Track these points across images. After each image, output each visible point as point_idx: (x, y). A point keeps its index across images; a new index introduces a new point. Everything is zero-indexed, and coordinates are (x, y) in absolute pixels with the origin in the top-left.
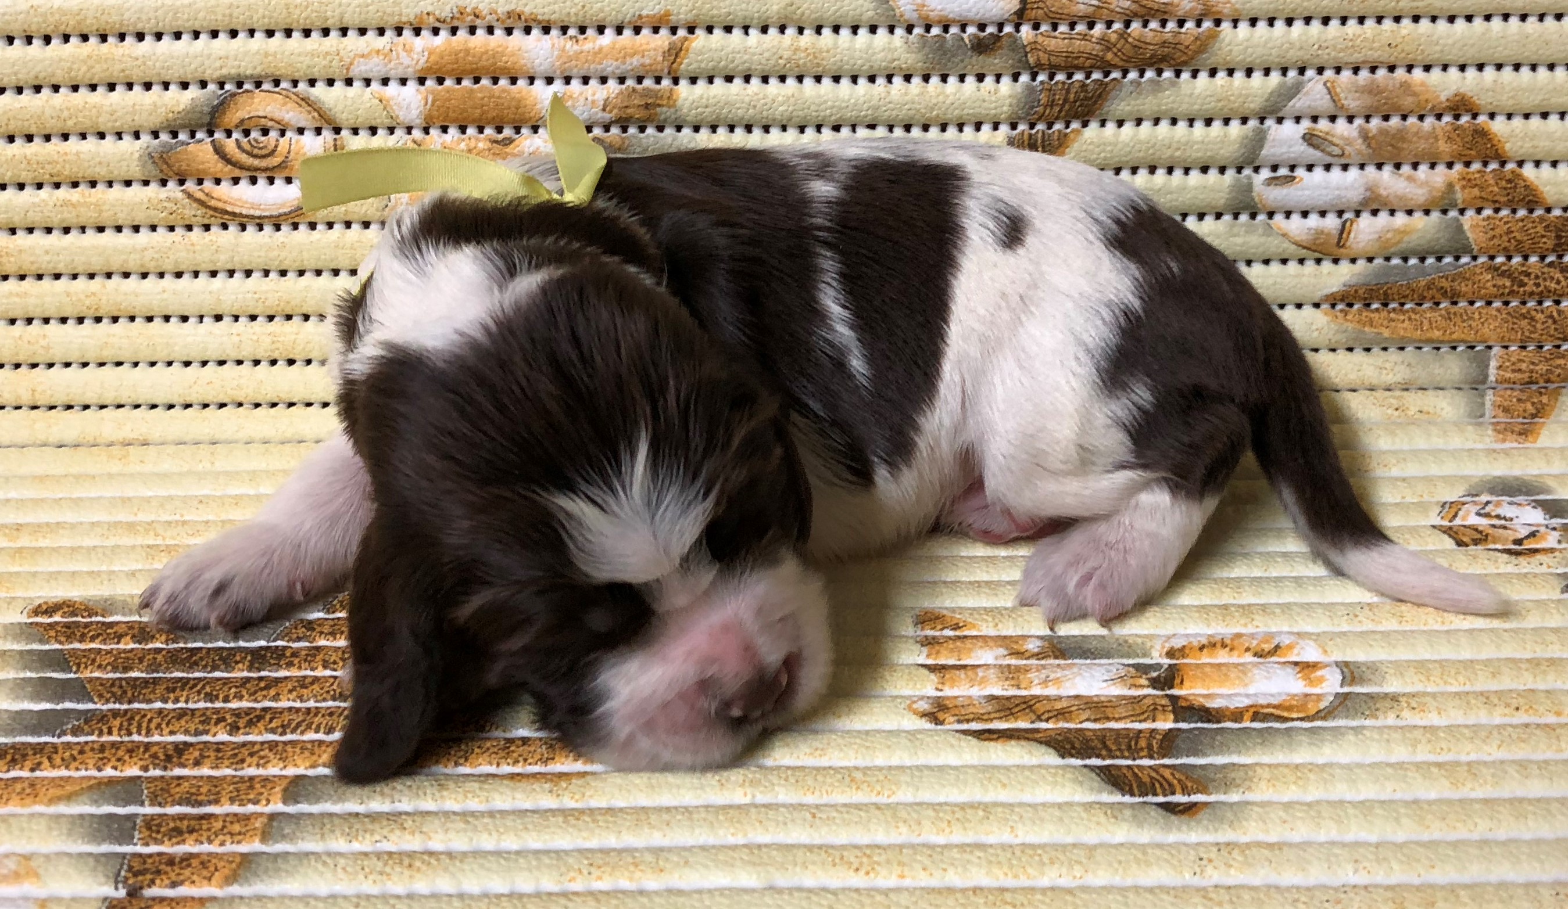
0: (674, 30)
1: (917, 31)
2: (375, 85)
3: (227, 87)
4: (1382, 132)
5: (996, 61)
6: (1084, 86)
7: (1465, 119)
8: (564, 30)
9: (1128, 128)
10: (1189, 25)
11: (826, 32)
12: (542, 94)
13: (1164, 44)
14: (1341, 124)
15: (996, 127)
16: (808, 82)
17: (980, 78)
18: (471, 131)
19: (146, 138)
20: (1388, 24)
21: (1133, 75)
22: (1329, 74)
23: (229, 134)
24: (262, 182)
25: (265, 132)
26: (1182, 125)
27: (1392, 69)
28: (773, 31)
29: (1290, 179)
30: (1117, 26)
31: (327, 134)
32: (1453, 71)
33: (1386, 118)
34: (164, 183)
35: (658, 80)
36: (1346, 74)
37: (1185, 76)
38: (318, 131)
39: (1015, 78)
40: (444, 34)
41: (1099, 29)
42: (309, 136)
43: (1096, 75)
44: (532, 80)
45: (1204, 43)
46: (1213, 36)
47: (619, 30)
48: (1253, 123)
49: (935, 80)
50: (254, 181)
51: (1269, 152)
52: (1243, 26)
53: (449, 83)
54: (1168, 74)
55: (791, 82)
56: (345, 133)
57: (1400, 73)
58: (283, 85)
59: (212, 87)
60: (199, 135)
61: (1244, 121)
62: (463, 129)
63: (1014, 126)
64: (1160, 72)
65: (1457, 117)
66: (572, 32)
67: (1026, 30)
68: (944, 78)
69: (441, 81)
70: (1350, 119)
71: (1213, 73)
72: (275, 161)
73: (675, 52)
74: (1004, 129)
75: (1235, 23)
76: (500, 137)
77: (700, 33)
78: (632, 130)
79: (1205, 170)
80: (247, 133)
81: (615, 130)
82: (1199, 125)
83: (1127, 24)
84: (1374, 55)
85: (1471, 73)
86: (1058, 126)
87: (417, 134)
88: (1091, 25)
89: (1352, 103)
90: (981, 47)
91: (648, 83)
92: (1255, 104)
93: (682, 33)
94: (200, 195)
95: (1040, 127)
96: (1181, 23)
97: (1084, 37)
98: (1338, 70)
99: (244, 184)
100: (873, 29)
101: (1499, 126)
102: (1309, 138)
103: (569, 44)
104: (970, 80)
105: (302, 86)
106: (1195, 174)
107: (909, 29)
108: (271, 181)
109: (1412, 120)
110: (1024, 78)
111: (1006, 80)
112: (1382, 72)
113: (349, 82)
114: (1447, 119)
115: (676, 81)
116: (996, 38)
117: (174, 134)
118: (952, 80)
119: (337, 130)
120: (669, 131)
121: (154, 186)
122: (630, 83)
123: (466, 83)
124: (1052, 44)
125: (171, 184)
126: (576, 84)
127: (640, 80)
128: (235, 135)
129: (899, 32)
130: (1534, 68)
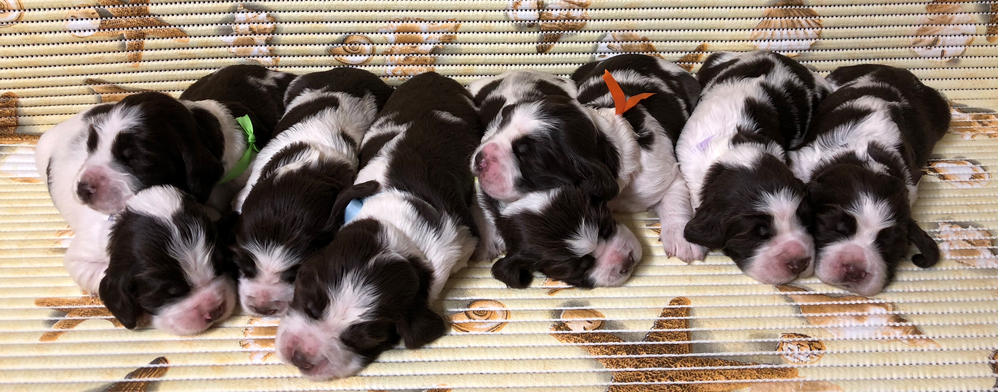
0: (456, 22)
1: (515, 22)
2: (383, 34)
3: (347, 34)
4: (626, 45)
5: (534, 29)
6: (554, 35)
7: (646, 42)
8: (430, 22)
9: (565, 44)
10: (579, 21)
11: (493, 22)
12: (424, 36)
13: (573, 25)
14: (616, 43)
15: (533, 43)
16: (488, 33)
17: (530, 32)
18: (406, 44)
19: (326, 45)
20: (627, 21)
21: (566, 32)
22: (613, 32)
23: (347, 45)
24: (354, 56)
25: (355, 44)
26: (578, 43)
27: (628, 31)
28: (480, 22)
29: (604, 56)
30: (562, 21)
31: (371, 45)
32: (643, 31)
33: (627, 42)
34: (329, 56)
35: (452, 33)
36: (617, 32)
37: (579, 32)
38: (369, 44)
39: (538, 32)
40: (401, 23)
41: (558, 21)
42: (366, 45)
43: (557, 32)
44: (421, 33)
45: (583, 25)
46: (585, 24)
47: (443, 22)
48: (595, 43)
49: (519, 33)
50: (352, 56)
51: (599, 49)
52: (592, 21)
53: (401, 33)
54: (574, 32)
55: (484, 33)
56: (375, 45)
57: (630, 32)
58: (361, 34)
59: (343, 34)
60: (339, 45)
61: (593, 42)
62: (404, 44)
63: (538, 43)
64: (572, 31)
65: (644, 42)
66: (432, 22)
67: (540, 22)
68: (521, 33)
69: (399, 33)
70: (619, 42)
71: (585, 31)
72: (358, 51)
73: (457, 27)
74: (535, 44)
75: (590, 20)
76: (413, 46)
77: (462, 22)
78: (445, 44)
79: (584, 53)
80: (351, 45)
81: (441, 44)
82: (582, 43)
83: (565, 21)
84: (624, 28)
85: (647, 31)
86: (548, 43)
87: (393, 45)
88: (556, 21)
89: (619, 39)
90: (530, 26)
91: (449, 34)
92: (595, 39)
93: (458, 23)
94: (339, 59)
95: (544, 43)
96: (577, 20)
97: (554, 24)
98: (615, 31)
99: (349, 56)
100: (504, 22)
101: (654, 44)
102: (608, 47)
103: (431, 26)
104: (527, 33)
105: (365, 34)
106: (581, 54)
107: (513, 22)
108: (356, 56)
109: (633, 42)
110: (540, 33)
111: (536, 33)
112: (626, 32)
113: (377, 33)
114: (642, 42)
115: (456, 33)
116: (534, 24)
117: (333, 45)
118: (523, 33)
119: (373, 44)
120: (454, 44)
121: (327, 56)
122: (445, 34)
123: (405, 34)
124: (547, 25)
125: (331, 56)
126: (432, 34)
127: (447, 33)
128: (348, 45)
129: (510, 22)
130: (662, 31)
